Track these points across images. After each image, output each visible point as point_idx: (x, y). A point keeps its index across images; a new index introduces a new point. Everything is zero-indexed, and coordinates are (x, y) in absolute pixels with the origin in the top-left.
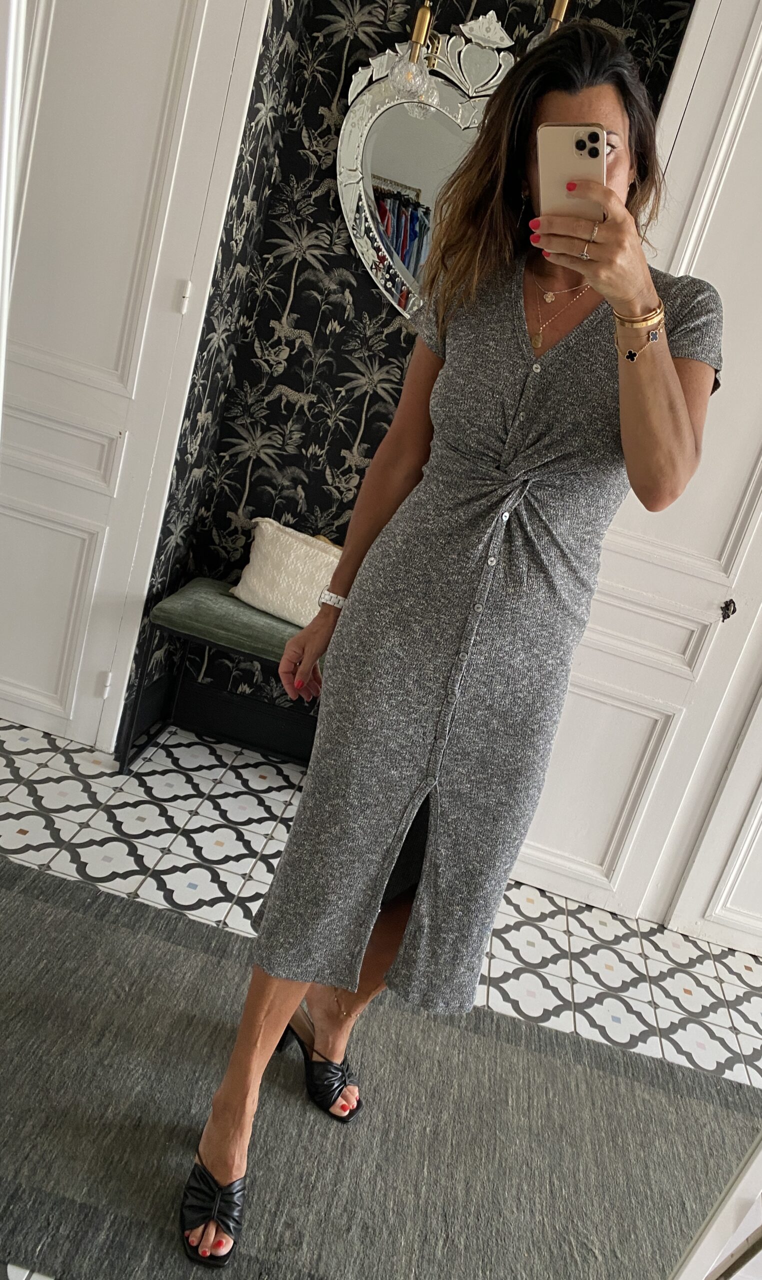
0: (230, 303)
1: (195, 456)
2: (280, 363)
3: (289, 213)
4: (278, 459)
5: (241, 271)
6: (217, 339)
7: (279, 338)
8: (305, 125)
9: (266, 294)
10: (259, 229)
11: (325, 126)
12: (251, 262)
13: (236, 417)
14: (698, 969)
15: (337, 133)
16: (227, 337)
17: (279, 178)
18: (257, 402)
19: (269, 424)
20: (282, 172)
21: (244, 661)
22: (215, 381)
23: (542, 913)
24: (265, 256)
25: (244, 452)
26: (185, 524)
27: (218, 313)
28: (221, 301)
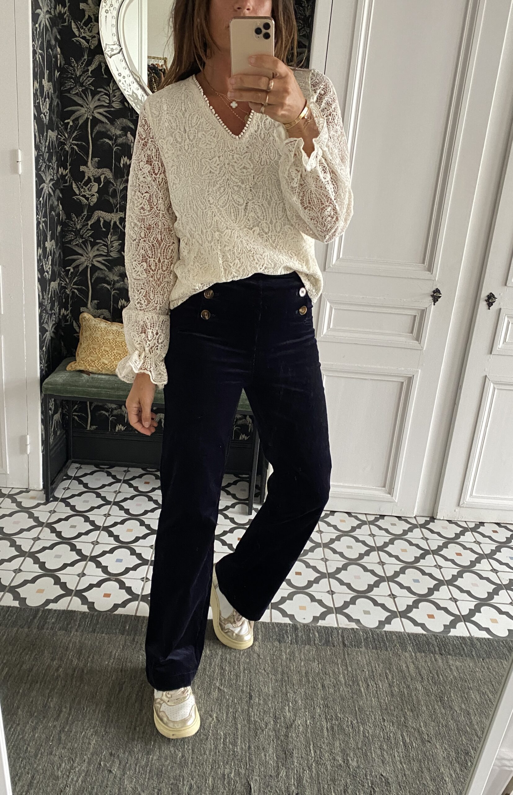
0: (50, 160)
1: (50, 273)
2: (94, 195)
3: (76, 86)
4: (106, 263)
5: (52, 135)
6: (47, 188)
7: (89, 177)
8: (73, 19)
9: (73, 148)
10: (58, 102)
11: (87, 17)
12: (58, 128)
13: (73, 240)
14: (463, 539)
15: (97, 20)
16: (52, 185)
17: (63, 63)
18: (83, 226)
19: (95, 240)
20: (64, 58)
21: (116, 409)
22: (52, 218)
23: (352, 527)
24: (66, 121)
25: (83, 263)
26: (54, 322)
27: (43, 169)
28: (43, 160)
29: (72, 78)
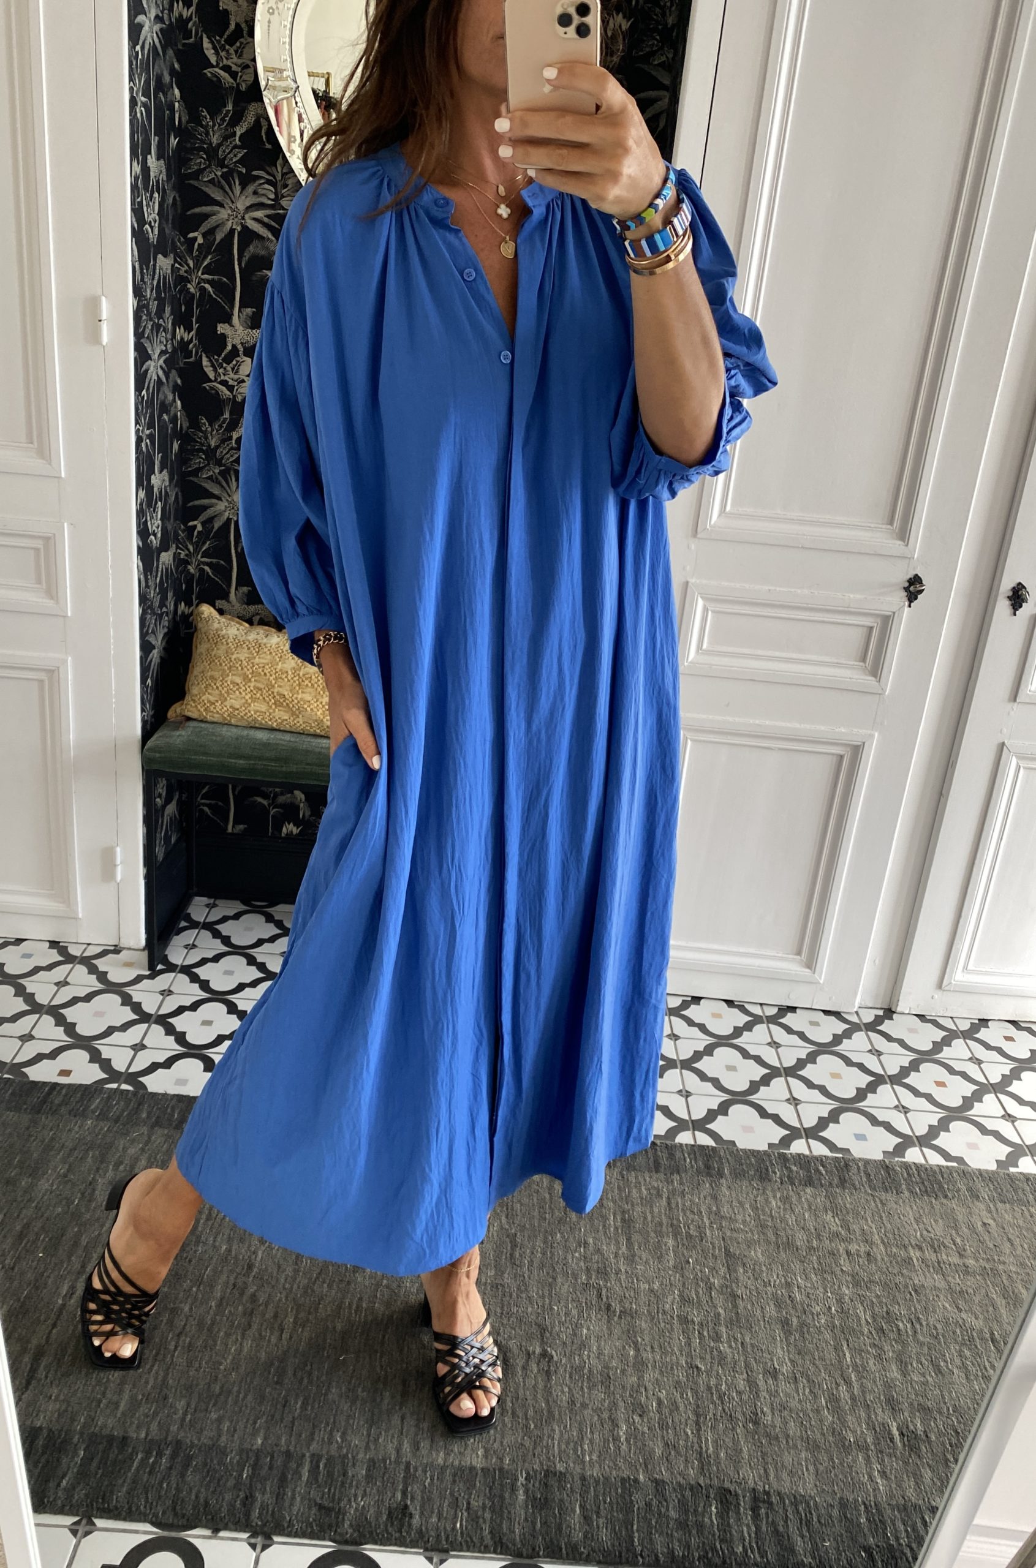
0: (160, 313)
1: (159, 535)
3: (210, 165)
5: (164, 264)
6: (155, 368)
7: (234, 347)
8: (205, 31)
9: (203, 290)
10: (174, 198)
11: (232, 27)
12: (174, 248)
13: (200, 469)
14: (946, 1053)
15: (251, 34)
16: (164, 362)
17: (185, 119)
18: (223, 441)
20: (187, 109)
21: (282, 794)
22: (163, 427)
23: (735, 1028)
24: (191, 235)
25: (221, 514)
26: (166, 630)
27: (147, 332)
28: (149, 314)
29: (203, 149)
